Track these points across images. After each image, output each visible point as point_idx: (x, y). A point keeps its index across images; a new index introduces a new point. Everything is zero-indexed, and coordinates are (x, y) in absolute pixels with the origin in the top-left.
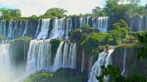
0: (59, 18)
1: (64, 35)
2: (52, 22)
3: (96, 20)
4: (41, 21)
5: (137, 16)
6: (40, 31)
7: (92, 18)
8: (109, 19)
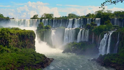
0: (77, 18)
1: (80, 26)
2: (74, 21)
3: (95, 20)
4: (68, 20)
5: (114, 18)
6: (68, 24)
7: (93, 19)
8: (101, 19)
